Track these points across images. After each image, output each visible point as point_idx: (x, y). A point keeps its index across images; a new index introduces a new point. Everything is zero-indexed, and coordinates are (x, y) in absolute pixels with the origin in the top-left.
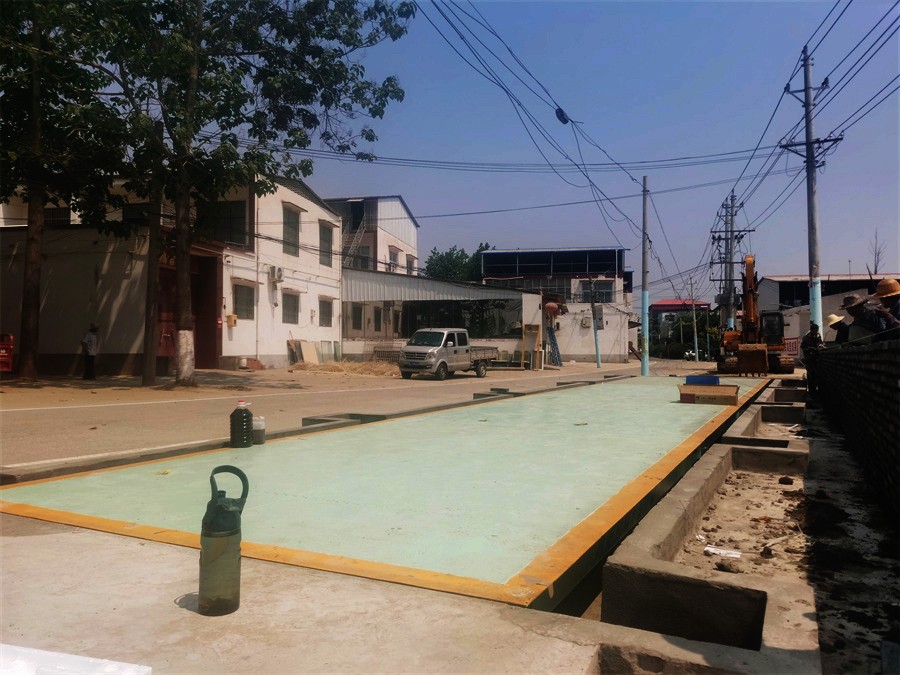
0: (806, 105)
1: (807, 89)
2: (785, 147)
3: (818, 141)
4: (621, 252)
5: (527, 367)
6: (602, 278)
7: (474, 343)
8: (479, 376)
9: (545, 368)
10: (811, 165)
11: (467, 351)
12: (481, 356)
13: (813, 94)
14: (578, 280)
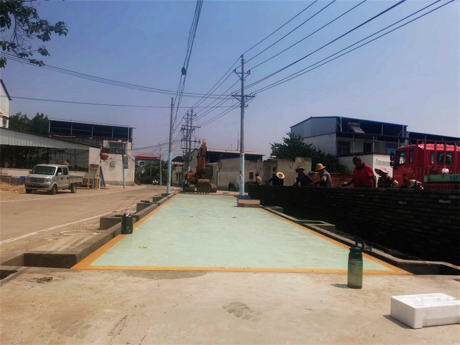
0: (242, 79)
1: (242, 73)
2: (234, 96)
3: (246, 96)
4: (131, 129)
5: (91, 187)
6: (120, 141)
7: (71, 173)
8: (72, 192)
9: (101, 188)
10: (243, 106)
11: (68, 178)
12: (74, 181)
13: (245, 76)
14: (107, 141)
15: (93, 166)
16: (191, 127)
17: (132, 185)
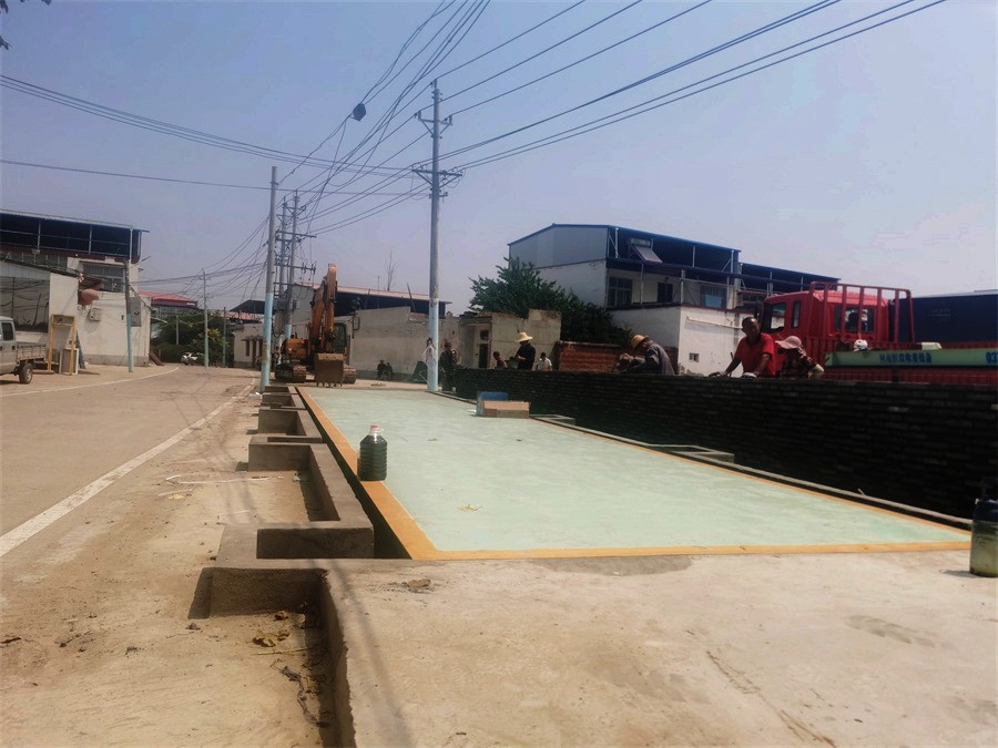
0: (435, 136)
1: (435, 121)
2: (417, 171)
3: (444, 173)
4: (136, 233)
5: (55, 368)
10: (435, 195)
11: (13, 348)
12: (27, 355)
15: (59, 318)
16: (294, 234)
17: (144, 365)
